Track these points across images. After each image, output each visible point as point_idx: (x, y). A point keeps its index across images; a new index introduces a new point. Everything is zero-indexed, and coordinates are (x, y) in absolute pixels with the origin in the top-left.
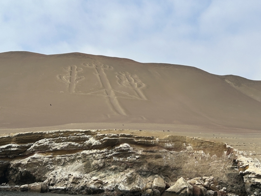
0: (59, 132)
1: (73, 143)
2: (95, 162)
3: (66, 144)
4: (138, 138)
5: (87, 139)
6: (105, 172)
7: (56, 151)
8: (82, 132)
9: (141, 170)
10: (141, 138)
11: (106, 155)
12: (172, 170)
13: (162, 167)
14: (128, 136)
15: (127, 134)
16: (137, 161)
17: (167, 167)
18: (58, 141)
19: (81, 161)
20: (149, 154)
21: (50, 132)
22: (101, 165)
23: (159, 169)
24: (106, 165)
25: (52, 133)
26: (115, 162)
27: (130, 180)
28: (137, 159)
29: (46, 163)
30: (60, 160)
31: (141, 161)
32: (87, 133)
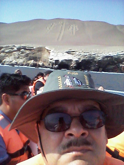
1: (11, 50)
6: (19, 59)
7: (6, 52)
10: (29, 47)
11: (19, 53)
13: (34, 57)
15: (24, 46)
18: (7, 49)
20: (30, 53)
21: (4, 46)
26: (21, 56)
29: (4, 56)
31: (27, 55)
32: (14, 46)
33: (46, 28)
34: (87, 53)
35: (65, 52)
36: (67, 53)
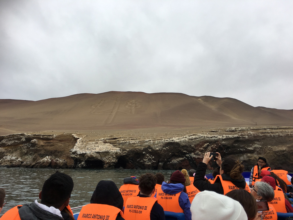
0: (10, 135)
1: (16, 141)
2: (24, 150)
3: (13, 142)
4: (43, 136)
5: (21, 138)
6: (28, 156)
7: (9, 145)
8: (19, 135)
9: (40, 153)
10: (45, 135)
11: (28, 146)
12: (59, 152)
13: (52, 151)
14: (38, 135)
15: (37, 134)
16: (38, 149)
17: (56, 151)
18: (10, 140)
19: (19, 150)
20: (47, 144)
21: (7, 135)
22: (26, 152)
23: (51, 152)
24: (28, 152)
25: (7, 136)
26: (31, 150)
27: (34, 160)
28: (39, 147)
29: (4, 152)
30: (10, 150)
31: (41, 148)
32: (21, 135)
33: (91, 106)
34: (136, 139)
36: (103, 142)
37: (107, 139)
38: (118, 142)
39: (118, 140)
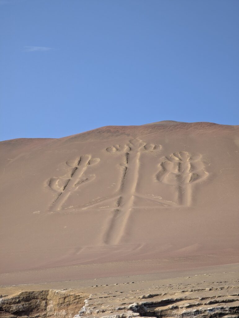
33: (50, 183)
34: (223, 302)
35: (131, 309)
36: (138, 314)
37: (145, 305)
38: (175, 312)
39: (174, 305)
